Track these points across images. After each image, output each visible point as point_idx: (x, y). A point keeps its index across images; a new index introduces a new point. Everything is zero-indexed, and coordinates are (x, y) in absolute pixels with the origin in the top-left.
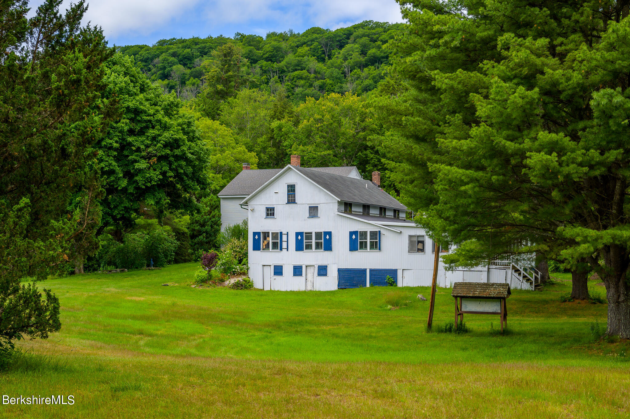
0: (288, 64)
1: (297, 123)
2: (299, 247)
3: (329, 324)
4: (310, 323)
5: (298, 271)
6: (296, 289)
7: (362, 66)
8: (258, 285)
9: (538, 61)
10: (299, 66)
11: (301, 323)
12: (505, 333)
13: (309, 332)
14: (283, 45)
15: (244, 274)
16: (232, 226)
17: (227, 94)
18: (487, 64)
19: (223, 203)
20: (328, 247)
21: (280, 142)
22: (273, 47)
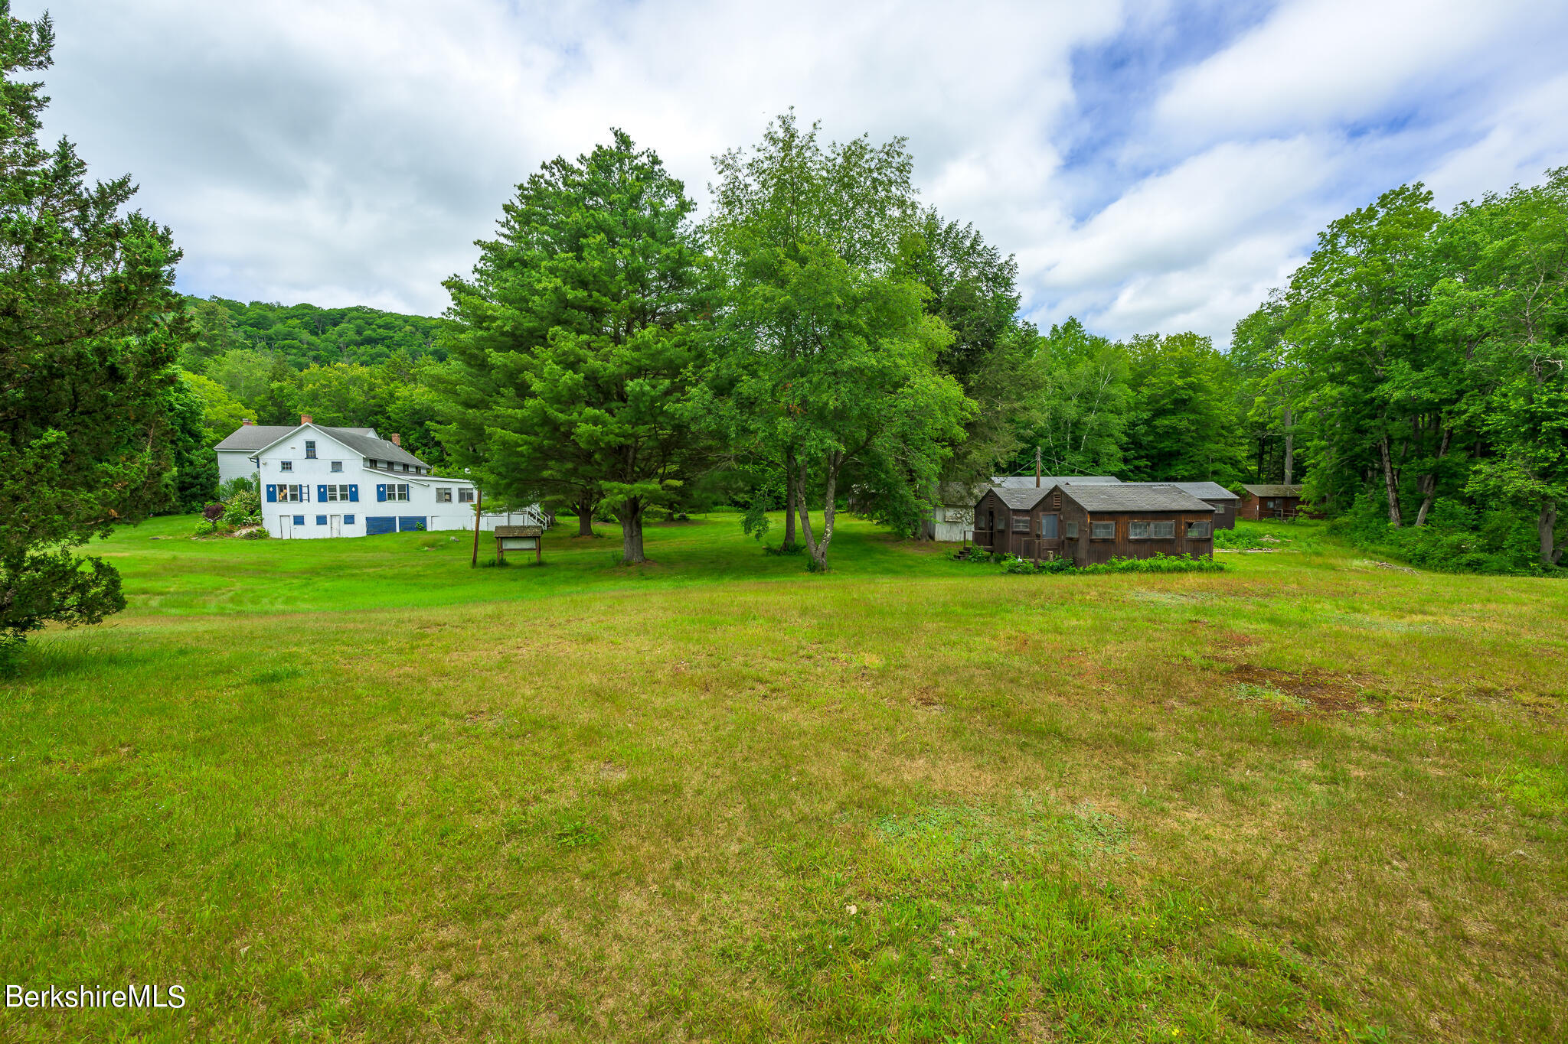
0: (277, 333)
1: (300, 387)
2: (322, 498)
3: (371, 567)
4: (350, 567)
5: (321, 520)
6: (320, 537)
7: (359, 344)
8: (275, 534)
9: (581, 352)
10: (289, 336)
11: (340, 568)
12: (540, 564)
13: (353, 575)
14: (270, 315)
15: (258, 524)
16: (234, 478)
17: (211, 351)
18: (537, 349)
19: (219, 456)
20: (354, 497)
21: (282, 402)
22: (258, 314)
